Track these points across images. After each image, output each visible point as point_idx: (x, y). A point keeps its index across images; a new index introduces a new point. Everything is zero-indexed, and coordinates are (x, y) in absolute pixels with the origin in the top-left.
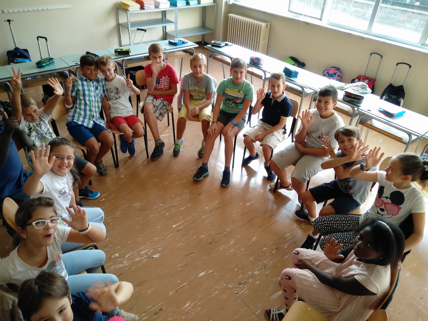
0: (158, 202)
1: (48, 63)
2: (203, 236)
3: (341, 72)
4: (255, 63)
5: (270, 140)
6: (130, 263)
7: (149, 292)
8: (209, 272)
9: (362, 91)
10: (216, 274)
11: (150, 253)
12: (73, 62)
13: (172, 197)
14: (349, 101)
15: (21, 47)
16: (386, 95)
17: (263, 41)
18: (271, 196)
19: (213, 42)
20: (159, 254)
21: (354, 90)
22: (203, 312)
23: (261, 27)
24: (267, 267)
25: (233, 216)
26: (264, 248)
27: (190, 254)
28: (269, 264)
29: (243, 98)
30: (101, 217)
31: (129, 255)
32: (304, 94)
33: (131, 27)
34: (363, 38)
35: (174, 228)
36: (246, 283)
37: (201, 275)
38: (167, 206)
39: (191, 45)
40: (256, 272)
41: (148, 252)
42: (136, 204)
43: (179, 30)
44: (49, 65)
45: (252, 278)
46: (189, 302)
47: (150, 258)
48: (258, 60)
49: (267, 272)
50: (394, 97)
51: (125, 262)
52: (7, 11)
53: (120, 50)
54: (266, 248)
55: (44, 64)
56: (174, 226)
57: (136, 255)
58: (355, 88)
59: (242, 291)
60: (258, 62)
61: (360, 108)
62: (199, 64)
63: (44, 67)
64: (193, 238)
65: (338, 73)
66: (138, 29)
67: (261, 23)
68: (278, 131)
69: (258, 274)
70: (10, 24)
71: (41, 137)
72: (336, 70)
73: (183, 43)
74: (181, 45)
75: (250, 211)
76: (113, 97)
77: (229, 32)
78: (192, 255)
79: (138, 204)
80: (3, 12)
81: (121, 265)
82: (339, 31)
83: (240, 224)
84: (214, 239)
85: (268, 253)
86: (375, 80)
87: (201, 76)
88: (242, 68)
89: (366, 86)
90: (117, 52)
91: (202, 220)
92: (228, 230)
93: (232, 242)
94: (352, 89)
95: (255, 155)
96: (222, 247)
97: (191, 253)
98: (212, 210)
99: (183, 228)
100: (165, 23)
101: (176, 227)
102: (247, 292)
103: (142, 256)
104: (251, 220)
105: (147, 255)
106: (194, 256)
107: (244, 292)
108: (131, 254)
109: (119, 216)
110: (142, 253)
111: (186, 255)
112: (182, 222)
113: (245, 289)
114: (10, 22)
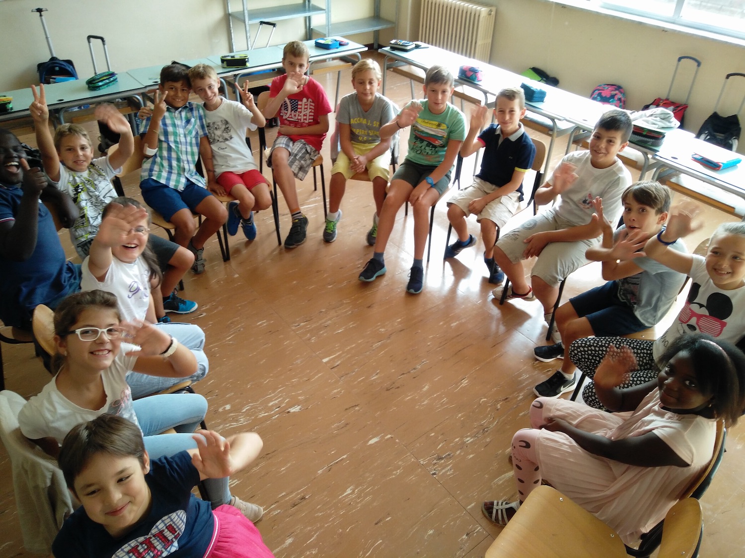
0: (298, 319)
1: (107, 81)
2: (375, 378)
3: (623, 93)
4: (468, 78)
5: (495, 212)
6: (250, 421)
7: (283, 469)
8: (386, 438)
9: (661, 124)
10: (397, 441)
11: (284, 405)
12: (150, 79)
13: (321, 312)
14: (639, 141)
15: (62, 56)
16: (706, 132)
17: (483, 40)
18: (495, 311)
19: (393, 42)
21: (647, 122)
22: (375, 504)
23: (479, 16)
24: (487, 431)
25: (429, 344)
26: (482, 399)
27: (353, 407)
28: (491, 426)
29: (445, 137)
30: (199, 340)
31: (248, 408)
32: (555, 132)
33: (250, 19)
34: (664, 30)
35: (326, 363)
36: (450, 458)
37: (373, 441)
38: (313, 326)
39: (355, 47)
40: (468, 439)
41: (281, 402)
42: (260, 323)
43: (333, 24)
44: (109, 86)
45: (461, 449)
46: (351, 487)
47: (285, 412)
48: (474, 71)
49: (488, 440)
50: (720, 136)
51: (241, 419)
53: (229, 58)
54: (486, 399)
55: (100, 84)
56: (325, 360)
57: (259, 407)
58: (650, 119)
59: (444, 471)
60: (474, 76)
61: (657, 153)
62: (369, 77)
63: (100, 89)
64: (359, 380)
65: (619, 96)
66: (262, 23)
67: (479, 8)
68: (509, 195)
69: (472, 442)
70: (41, 15)
71: (96, 203)
72: (616, 90)
73: (341, 45)
74: (337, 48)
75: (458, 336)
76: (219, 137)
77: (423, 26)
78: (357, 408)
79: (264, 323)
81: (235, 424)
82: (621, 19)
83: (441, 358)
84: (394, 383)
85: (490, 406)
86: (687, 107)
87: (371, 99)
88: (446, 83)
89: (668, 115)
90: (225, 62)
91: (373, 350)
92: (419, 367)
93: (427, 387)
94: (643, 120)
95: (467, 239)
96: (409, 396)
97: (355, 406)
98: (391, 334)
99: (340, 364)
100: (309, 10)
101: (328, 362)
102: (451, 472)
103: (271, 409)
104: (459, 351)
105: (279, 407)
106: (359, 411)
107: (447, 472)
108: (252, 406)
109: (231, 342)
110: (271, 404)
111: (346, 409)
112: (339, 353)
113: (449, 468)
114: (42, 13)
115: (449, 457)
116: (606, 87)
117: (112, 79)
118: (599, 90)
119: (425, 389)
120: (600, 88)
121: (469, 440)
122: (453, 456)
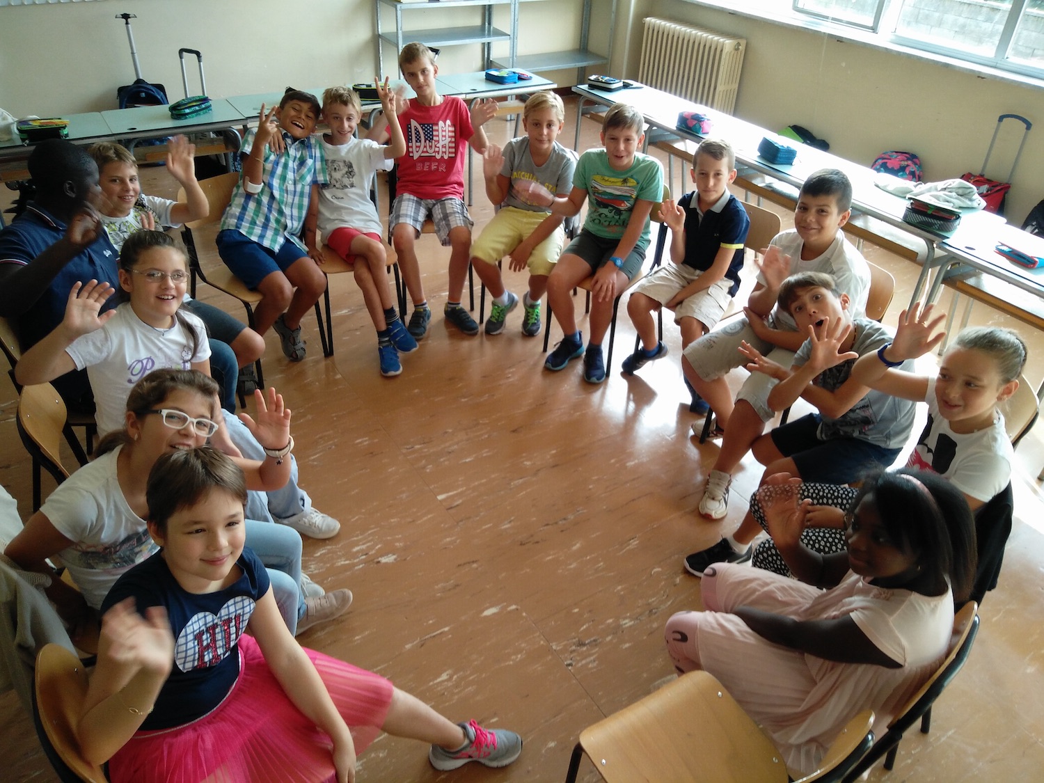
1: (197, 108)
2: (507, 526)
4: (690, 128)
6: (324, 570)
7: (358, 637)
8: (509, 609)
10: (524, 614)
11: (373, 552)
12: (254, 109)
13: (446, 433)
16: (1035, 224)
17: (725, 86)
18: (693, 452)
19: (593, 77)
20: (395, 557)
22: (478, 698)
23: (722, 51)
24: (656, 613)
25: (591, 487)
26: (654, 568)
27: (469, 563)
28: (663, 607)
29: (634, 197)
31: (324, 551)
34: (981, 77)
35: (441, 501)
36: (596, 645)
37: (489, 612)
38: (431, 451)
39: (540, 83)
40: (627, 621)
41: (370, 548)
42: (360, 440)
43: (519, 56)
45: (613, 634)
46: (449, 672)
47: (373, 562)
48: (698, 119)
51: (312, 566)
53: (364, 87)
54: (660, 569)
55: (187, 111)
56: (440, 497)
57: (340, 551)
59: (584, 662)
60: (697, 126)
61: (946, 241)
62: (549, 118)
63: (186, 118)
64: (484, 527)
67: (722, 40)
68: (719, 284)
69: (631, 626)
70: (127, 23)
72: (908, 159)
73: (521, 78)
74: (515, 83)
75: (634, 480)
78: (475, 565)
79: (366, 441)
82: (920, 59)
83: (605, 507)
84: (532, 536)
85: (665, 579)
86: (1009, 187)
88: (630, 127)
89: (969, 190)
91: (511, 489)
92: (571, 517)
93: (578, 545)
95: (654, 346)
96: (550, 555)
97: (473, 562)
98: (539, 470)
99: (462, 504)
100: (489, 35)
101: (444, 500)
102: (595, 664)
103: (355, 555)
104: (633, 500)
105: (367, 554)
106: (477, 568)
107: (588, 664)
108: (328, 550)
109: (315, 463)
110: (356, 549)
111: (459, 565)
112: (461, 489)
113: (592, 658)
114: (129, 20)
115: (595, 643)
116: (895, 155)
117: (203, 106)
118: (883, 159)
119: (575, 548)
120: (886, 157)
121: (627, 623)
122: (600, 643)
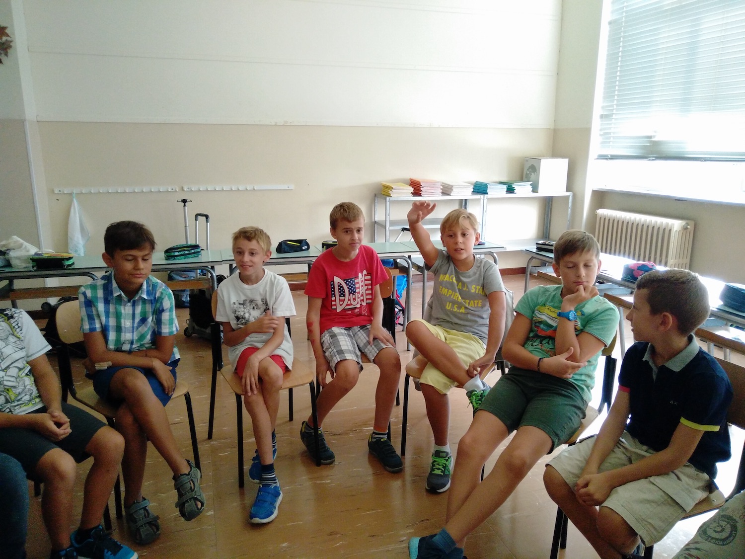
17: (676, 260)
23: (670, 230)
33: (391, 227)
44: (189, 256)
48: (644, 270)
52: (188, 188)
53: (330, 243)
55: (177, 254)
62: (461, 227)
63: (175, 258)
66: (404, 229)
67: (670, 222)
70: (185, 206)
80: (182, 189)
87: (467, 258)
88: (589, 251)
114: (186, 203)
117: (193, 251)
